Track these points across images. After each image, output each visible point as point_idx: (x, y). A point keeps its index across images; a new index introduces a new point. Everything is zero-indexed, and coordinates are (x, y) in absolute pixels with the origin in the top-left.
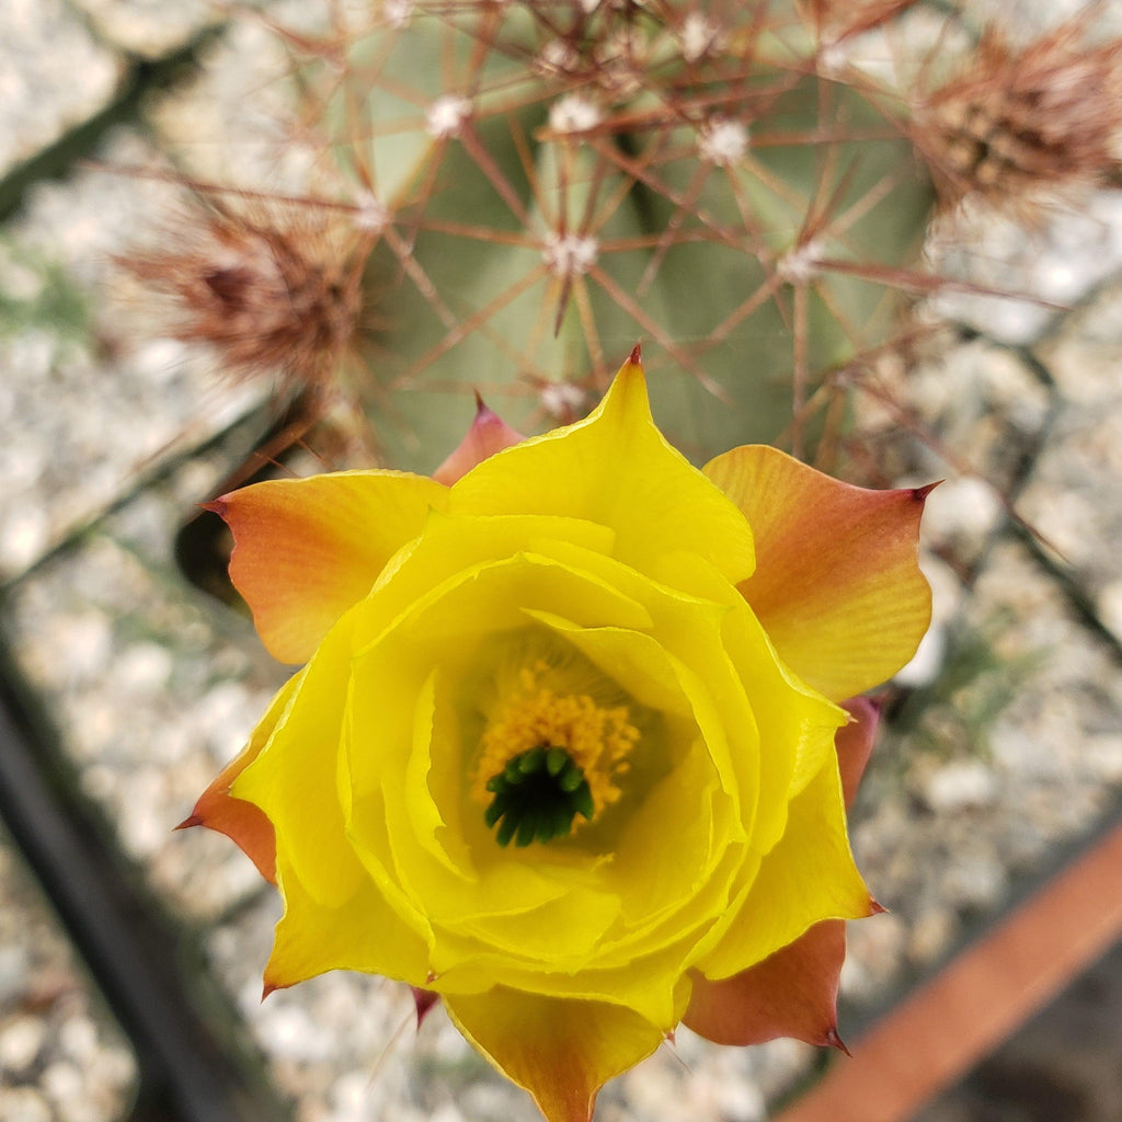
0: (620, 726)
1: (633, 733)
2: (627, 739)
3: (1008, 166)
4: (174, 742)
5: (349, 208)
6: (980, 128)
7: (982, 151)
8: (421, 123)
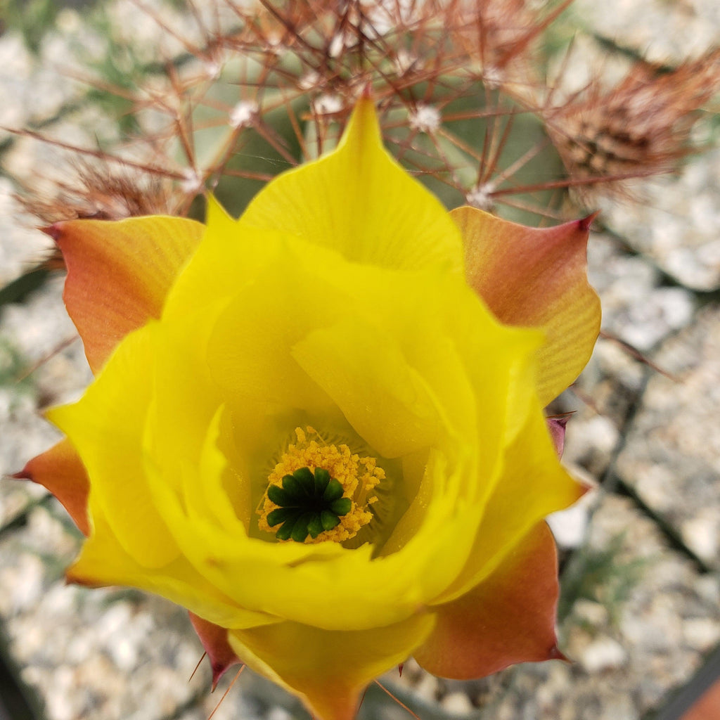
0: (370, 467)
1: (380, 472)
2: (376, 476)
3: (610, 157)
4: (81, 648)
5: (178, 177)
6: (590, 134)
7: (593, 148)
8: (226, 121)
